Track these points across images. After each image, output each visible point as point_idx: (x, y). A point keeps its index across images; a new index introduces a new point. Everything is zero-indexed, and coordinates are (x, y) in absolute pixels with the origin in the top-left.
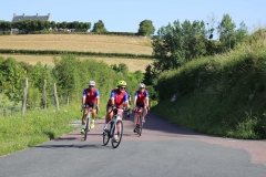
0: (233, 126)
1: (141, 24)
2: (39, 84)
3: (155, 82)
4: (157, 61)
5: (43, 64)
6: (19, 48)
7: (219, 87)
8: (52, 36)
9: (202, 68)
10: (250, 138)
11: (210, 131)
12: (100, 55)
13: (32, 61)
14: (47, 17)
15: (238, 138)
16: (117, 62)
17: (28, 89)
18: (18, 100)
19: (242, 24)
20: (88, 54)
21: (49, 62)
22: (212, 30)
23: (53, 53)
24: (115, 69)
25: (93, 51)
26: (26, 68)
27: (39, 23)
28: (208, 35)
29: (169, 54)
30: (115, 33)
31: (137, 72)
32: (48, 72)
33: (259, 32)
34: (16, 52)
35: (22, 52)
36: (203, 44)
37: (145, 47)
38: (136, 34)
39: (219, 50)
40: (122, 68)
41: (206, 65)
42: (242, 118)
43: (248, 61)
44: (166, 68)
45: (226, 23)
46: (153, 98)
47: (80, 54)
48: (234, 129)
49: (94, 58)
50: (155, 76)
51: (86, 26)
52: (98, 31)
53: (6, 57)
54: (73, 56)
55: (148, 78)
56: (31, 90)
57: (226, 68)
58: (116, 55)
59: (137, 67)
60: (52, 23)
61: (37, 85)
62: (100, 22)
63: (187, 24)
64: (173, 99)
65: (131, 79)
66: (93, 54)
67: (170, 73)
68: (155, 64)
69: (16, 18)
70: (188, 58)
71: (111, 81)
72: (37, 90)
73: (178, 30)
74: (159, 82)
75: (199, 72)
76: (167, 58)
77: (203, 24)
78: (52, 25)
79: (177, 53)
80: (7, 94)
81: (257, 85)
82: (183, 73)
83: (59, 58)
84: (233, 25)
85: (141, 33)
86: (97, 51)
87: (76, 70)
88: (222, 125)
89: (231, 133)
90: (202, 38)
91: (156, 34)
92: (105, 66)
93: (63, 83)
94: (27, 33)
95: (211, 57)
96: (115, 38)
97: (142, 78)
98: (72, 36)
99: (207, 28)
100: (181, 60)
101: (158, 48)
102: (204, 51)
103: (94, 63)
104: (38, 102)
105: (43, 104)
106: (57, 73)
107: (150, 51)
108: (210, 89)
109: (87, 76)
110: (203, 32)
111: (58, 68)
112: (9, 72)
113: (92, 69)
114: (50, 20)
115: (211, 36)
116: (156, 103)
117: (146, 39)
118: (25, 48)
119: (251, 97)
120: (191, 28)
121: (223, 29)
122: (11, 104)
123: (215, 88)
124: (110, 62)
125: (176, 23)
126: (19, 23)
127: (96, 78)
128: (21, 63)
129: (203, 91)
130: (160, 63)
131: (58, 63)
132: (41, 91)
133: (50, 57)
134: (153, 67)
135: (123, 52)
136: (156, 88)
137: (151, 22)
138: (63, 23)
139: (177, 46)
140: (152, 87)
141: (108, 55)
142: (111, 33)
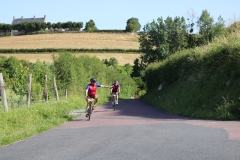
0: (213, 108)
1: (128, 22)
2: (40, 79)
3: (143, 73)
4: (144, 55)
5: (42, 61)
6: (19, 48)
7: (200, 76)
8: (48, 35)
9: (184, 60)
12: (92, 51)
13: (32, 59)
14: (43, 19)
15: (218, 120)
16: (108, 56)
17: (32, 84)
18: (23, 94)
19: (220, 18)
20: (81, 50)
21: (48, 59)
22: (192, 25)
24: (106, 63)
25: (85, 47)
27: (36, 25)
28: (189, 29)
29: (154, 48)
30: (105, 31)
31: (126, 65)
32: (47, 68)
33: (235, 25)
34: (17, 51)
35: (22, 51)
36: (184, 38)
37: (132, 42)
38: (124, 31)
39: (200, 42)
40: (112, 63)
42: (220, 102)
43: (224, 52)
44: (152, 60)
45: (204, 17)
46: (141, 88)
47: (75, 50)
48: (214, 112)
49: (87, 54)
50: (142, 68)
51: (79, 26)
52: (90, 29)
53: (8, 56)
55: (136, 70)
56: (34, 85)
57: (205, 59)
58: (107, 51)
59: (126, 60)
60: (48, 24)
62: (91, 21)
63: (169, 19)
64: (160, 88)
65: (121, 71)
66: (86, 51)
67: (156, 65)
68: (142, 57)
69: (15, 20)
70: (171, 50)
71: (104, 74)
72: (39, 84)
73: (162, 26)
74: (146, 73)
75: (182, 63)
76: (153, 52)
77: (183, 19)
78: (49, 25)
79: (162, 46)
80: (13, 88)
81: (233, 73)
82: (168, 65)
83: (57, 55)
84: (211, 20)
85: (128, 30)
86: (90, 48)
87: (72, 66)
89: (211, 114)
90: (184, 31)
91: (142, 30)
92: (98, 61)
93: (62, 78)
94: (26, 34)
96: (105, 35)
97: (131, 70)
99: (187, 23)
100: (165, 52)
101: (144, 43)
102: (186, 44)
103: (88, 58)
104: (41, 95)
105: (45, 97)
106: (55, 69)
107: (137, 46)
108: (192, 78)
109: (82, 70)
110: (184, 27)
111: (56, 64)
112: (11, 69)
113: (86, 63)
114: (46, 21)
115: (192, 31)
116: (144, 92)
117: (133, 35)
118: (25, 48)
119: (228, 83)
120: (174, 24)
121: (202, 23)
122: (17, 97)
123: (196, 76)
124: (102, 57)
125: (160, 20)
126: (19, 25)
127: (90, 72)
128: (22, 61)
129: (186, 80)
130: (146, 57)
131: (56, 60)
132: (43, 85)
133: (49, 55)
134: (140, 60)
135: (113, 48)
136: (144, 79)
137: (137, 20)
138: (58, 24)
139: (162, 40)
140: (140, 78)
141: (99, 51)
142: (101, 31)
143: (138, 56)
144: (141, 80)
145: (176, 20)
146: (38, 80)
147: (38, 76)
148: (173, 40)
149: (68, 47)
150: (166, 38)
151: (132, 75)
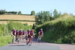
0: (56, 40)
1: (32, 12)
3: (36, 28)
5: (3, 23)
8: (6, 15)
10: (61, 43)
12: (20, 21)
15: (57, 43)
16: (25, 23)
19: (60, 12)
20: (17, 20)
22: (51, 14)
23: (7, 20)
24: (24, 25)
25: (18, 20)
27: (3, 12)
29: (39, 20)
30: (24, 15)
31: (31, 26)
36: (49, 18)
37: (33, 18)
40: (26, 25)
41: (49, 23)
44: (39, 24)
45: (55, 11)
46: (35, 33)
47: (14, 20)
50: (35, 27)
51: (16, 13)
52: (20, 14)
56: (1, 31)
58: (25, 21)
59: (31, 24)
60: (7, 12)
62: (20, 11)
63: (44, 12)
65: (29, 27)
66: (18, 21)
67: (40, 26)
70: (45, 21)
71: (23, 28)
73: (42, 14)
75: (47, 25)
76: (39, 22)
77: (49, 12)
79: (42, 20)
82: (43, 26)
83: (8, 22)
84: (57, 12)
85: (31, 15)
86: (19, 20)
89: (55, 42)
90: (49, 16)
91: (36, 15)
93: (10, 29)
95: (50, 21)
96: (24, 16)
97: (32, 27)
98: (12, 15)
99: (50, 13)
100: (43, 22)
101: (36, 19)
103: (18, 23)
104: (3, 34)
105: (4, 35)
107: (34, 20)
109: (16, 27)
111: (8, 25)
113: (18, 25)
114: (6, 11)
115: (51, 15)
116: (36, 34)
117: (33, 16)
119: (61, 32)
121: (55, 13)
123: (52, 30)
124: (23, 23)
125: (41, 12)
127: (19, 27)
129: (48, 31)
130: (37, 23)
131: (8, 23)
132: (3, 31)
133: (6, 22)
135: (27, 20)
136: (36, 30)
137: (34, 11)
138: (10, 12)
139: (42, 18)
140: (35, 30)
141: (22, 21)
142: (23, 15)
143: (34, 23)
145: (46, 12)
146: (2, 29)
147: (2, 28)
149: (12, 20)
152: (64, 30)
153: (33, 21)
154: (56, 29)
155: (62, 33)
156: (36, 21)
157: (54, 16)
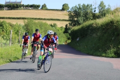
0: (105, 52)
1: (63, 6)
2: (17, 33)
3: (70, 32)
4: (70, 22)
5: (19, 23)
6: (8, 16)
7: (98, 34)
8: (23, 11)
9: (91, 25)
11: (94, 54)
12: (44, 19)
13: (14, 22)
14: (21, 2)
15: (107, 57)
16: (52, 22)
17: (12, 35)
18: (8, 40)
19: (109, 6)
20: (39, 19)
21: (22, 23)
22: (95, 8)
24: (51, 26)
26: (11, 25)
27: (17, 5)
28: (94, 10)
29: (76, 19)
31: (61, 27)
32: (21, 27)
33: (117, 9)
34: (7, 18)
35: (9, 18)
36: (91, 15)
37: (65, 16)
38: (61, 10)
39: (98, 17)
41: (93, 24)
42: (109, 48)
43: (112, 22)
44: (74, 25)
45: (101, 5)
46: (69, 39)
47: (35, 19)
48: (105, 53)
49: (42, 21)
50: (69, 29)
51: (38, 6)
52: (44, 8)
53: (2, 20)
54: (33, 20)
55: (66, 30)
56: (14, 35)
58: (52, 20)
59: (61, 25)
60: (23, 5)
61: (16, 33)
62: (45, 4)
63: (84, 5)
64: (78, 40)
65: (58, 30)
66: (41, 19)
67: (76, 28)
68: (69, 24)
69: (6, 3)
70: (84, 20)
72: (16, 35)
73: (80, 8)
74: (71, 32)
75: (89, 27)
76: (75, 21)
77: (91, 5)
78: (23, 6)
79: (80, 18)
80: (3, 37)
82: (82, 28)
83: (26, 21)
84: (105, 6)
85: (63, 10)
86: (43, 18)
87: (34, 26)
88: (100, 51)
89: (104, 55)
90: (91, 11)
91: (70, 10)
92: (47, 24)
93: (28, 32)
94: (11, 10)
96: (51, 11)
97: (63, 30)
98: (32, 11)
99: (93, 7)
100: (81, 21)
101: (71, 16)
102: (92, 18)
104: (17, 41)
105: (19, 42)
106: (25, 28)
107: (67, 18)
108: (94, 35)
110: (91, 9)
111: (26, 25)
112: (3, 27)
114: (22, 4)
115: (95, 11)
116: (70, 41)
117: (65, 12)
118: (11, 16)
119: (113, 38)
120: (86, 7)
121: (101, 8)
122: (4, 41)
123: (97, 34)
124: (49, 23)
125: (79, 5)
126: (8, 5)
127: (43, 30)
128: (9, 23)
129: (91, 36)
130: (72, 23)
131: (26, 23)
132: (18, 36)
133: (22, 20)
134: (69, 25)
135: (55, 18)
136: (70, 35)
138: (28, 5)
139: (80, 15)
140: (68, 34)
141: (48, 19)
142: (49, 10)
143: (67, 23)
144: (68, 35)
145: (87, 6)
147: (16, 31)
148: (85, 15)
149: (32, 17)
150: (82, 14)
151: (64, 32)
152: (118, 35)
153: (66, 20)
154: (105, 33)
155: (114, 40)
156: (70, 20)
157: (99, 12)
